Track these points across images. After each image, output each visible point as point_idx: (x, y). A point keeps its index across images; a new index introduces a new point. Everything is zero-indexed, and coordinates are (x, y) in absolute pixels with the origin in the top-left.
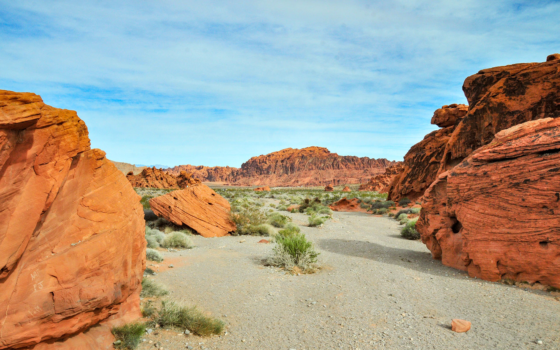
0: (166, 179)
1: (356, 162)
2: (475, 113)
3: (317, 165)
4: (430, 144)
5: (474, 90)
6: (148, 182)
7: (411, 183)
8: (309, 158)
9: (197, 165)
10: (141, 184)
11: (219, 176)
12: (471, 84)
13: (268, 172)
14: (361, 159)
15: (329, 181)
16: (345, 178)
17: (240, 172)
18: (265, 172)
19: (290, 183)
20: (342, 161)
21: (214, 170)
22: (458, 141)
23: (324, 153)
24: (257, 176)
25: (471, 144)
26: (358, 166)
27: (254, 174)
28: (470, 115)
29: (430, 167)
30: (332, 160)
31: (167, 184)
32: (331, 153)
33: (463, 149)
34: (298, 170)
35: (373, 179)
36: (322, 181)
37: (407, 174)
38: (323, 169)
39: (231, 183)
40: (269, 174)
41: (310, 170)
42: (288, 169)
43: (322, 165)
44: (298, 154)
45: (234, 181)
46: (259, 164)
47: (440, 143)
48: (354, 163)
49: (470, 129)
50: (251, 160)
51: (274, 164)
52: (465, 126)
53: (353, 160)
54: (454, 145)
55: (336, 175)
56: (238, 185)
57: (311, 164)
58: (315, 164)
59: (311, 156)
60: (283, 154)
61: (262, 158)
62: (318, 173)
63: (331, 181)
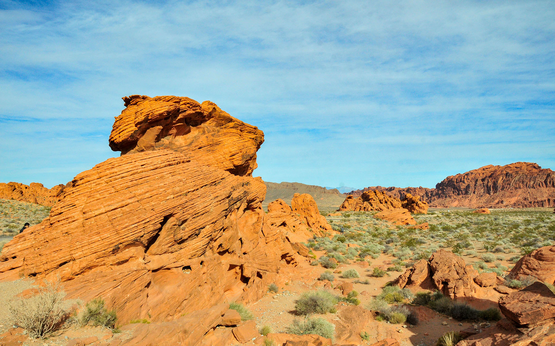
0: (390, 202)
3: (525, 183)
6: (372, 205)
8: (515, 175)
9: (388, 186)
10: (365, 208)
13: (467, 193)
15: (542, 201)
17: (434, 193)
18: (464, 192)
19: (493, 204)
21: (407, 191)
23: (534, 170)
24: (455, 197)
27: (450, 195)
30: (545, 177)
32: (542, 168)
34: (502, 189)
36: (532, 200)
38: (533, 187)
40: (468, 195)
41: (516, 188)
42: (490, 189)
43: (532, 183)
44: (502, 171)
45: (429, 203)
46: (456, 184)
50: (446, 180)
51: (474, 183)
56: (434, 206)
57: (518, 182)
58: (523, 182)
59: (517, 173)
60: (483, 172)
61: (459, 177)
62: (527, 192)
63: (545, 201)
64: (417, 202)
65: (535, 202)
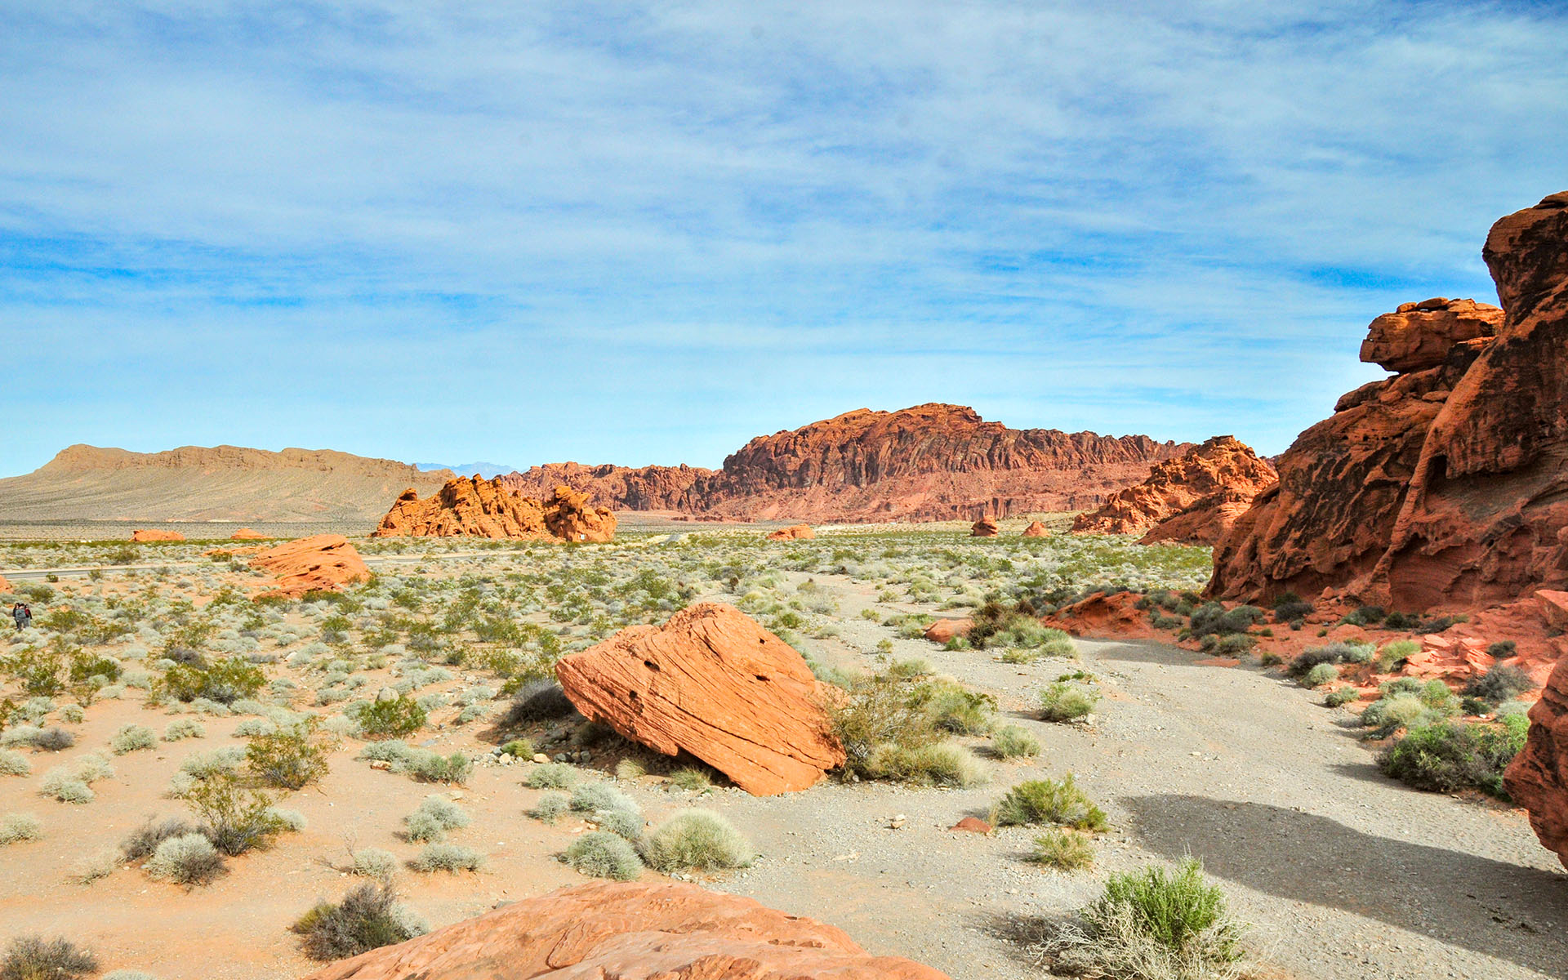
0: (513, 510)
1: (1057, 447)
2: (1533, 335)
3: (945, 458)
4: (1364, 427)
5: (1529, 261)
6: (460, 519)
7: (1303, 547)
8: (921, 437)
9: (596, 463)
10: (439, 526)
11: (659, 493)
12: (1516, 242)
13: (801, 482)
14: (1072, 436)
15: (980, 505)
16: (1027, 496)
17: (719, 482)
18: (794, 480)
19: (866, 511)
20: (1018, 443)
21: (645, 477)
22: (1471, 422)
23: (965, 423)
24: (771, 493)
25: (1517, 431)
26: (1065, 459)
27: (760, 487)
28: (1514, 341)
29: (1366, 498)
30: (989, 442)
31: (516, 526)
32: (983, 421)
33: (1490, 448)
34: (890, 473)
35: (1114, 499)
36: (958, 502)
37: (1290, 516)
38: (962, 469)
39: (694, 513)
40: (806, 487)
41: (923, 471)
42: (860, 471)
43: (960, 457)
44: (889, 426)
45: (702, 508)
46: (774, 458)
47: (1399, 424)
48: (1052, 449)
49: (1515, 385)
50: (750, 447)
51: (819, 456)
52: (1497, 376)
53: (1049, 441)
54: (1458, 435)
55: (999, 485)
56: (715, 519)
57: (926, 455)
58: (939, 456)
59: (925, 430)
60: (843, 427)
61: (782, 439)
62: (948, 482)
63: (987, 503)
64: (581, 511)
65: (963, 507)
